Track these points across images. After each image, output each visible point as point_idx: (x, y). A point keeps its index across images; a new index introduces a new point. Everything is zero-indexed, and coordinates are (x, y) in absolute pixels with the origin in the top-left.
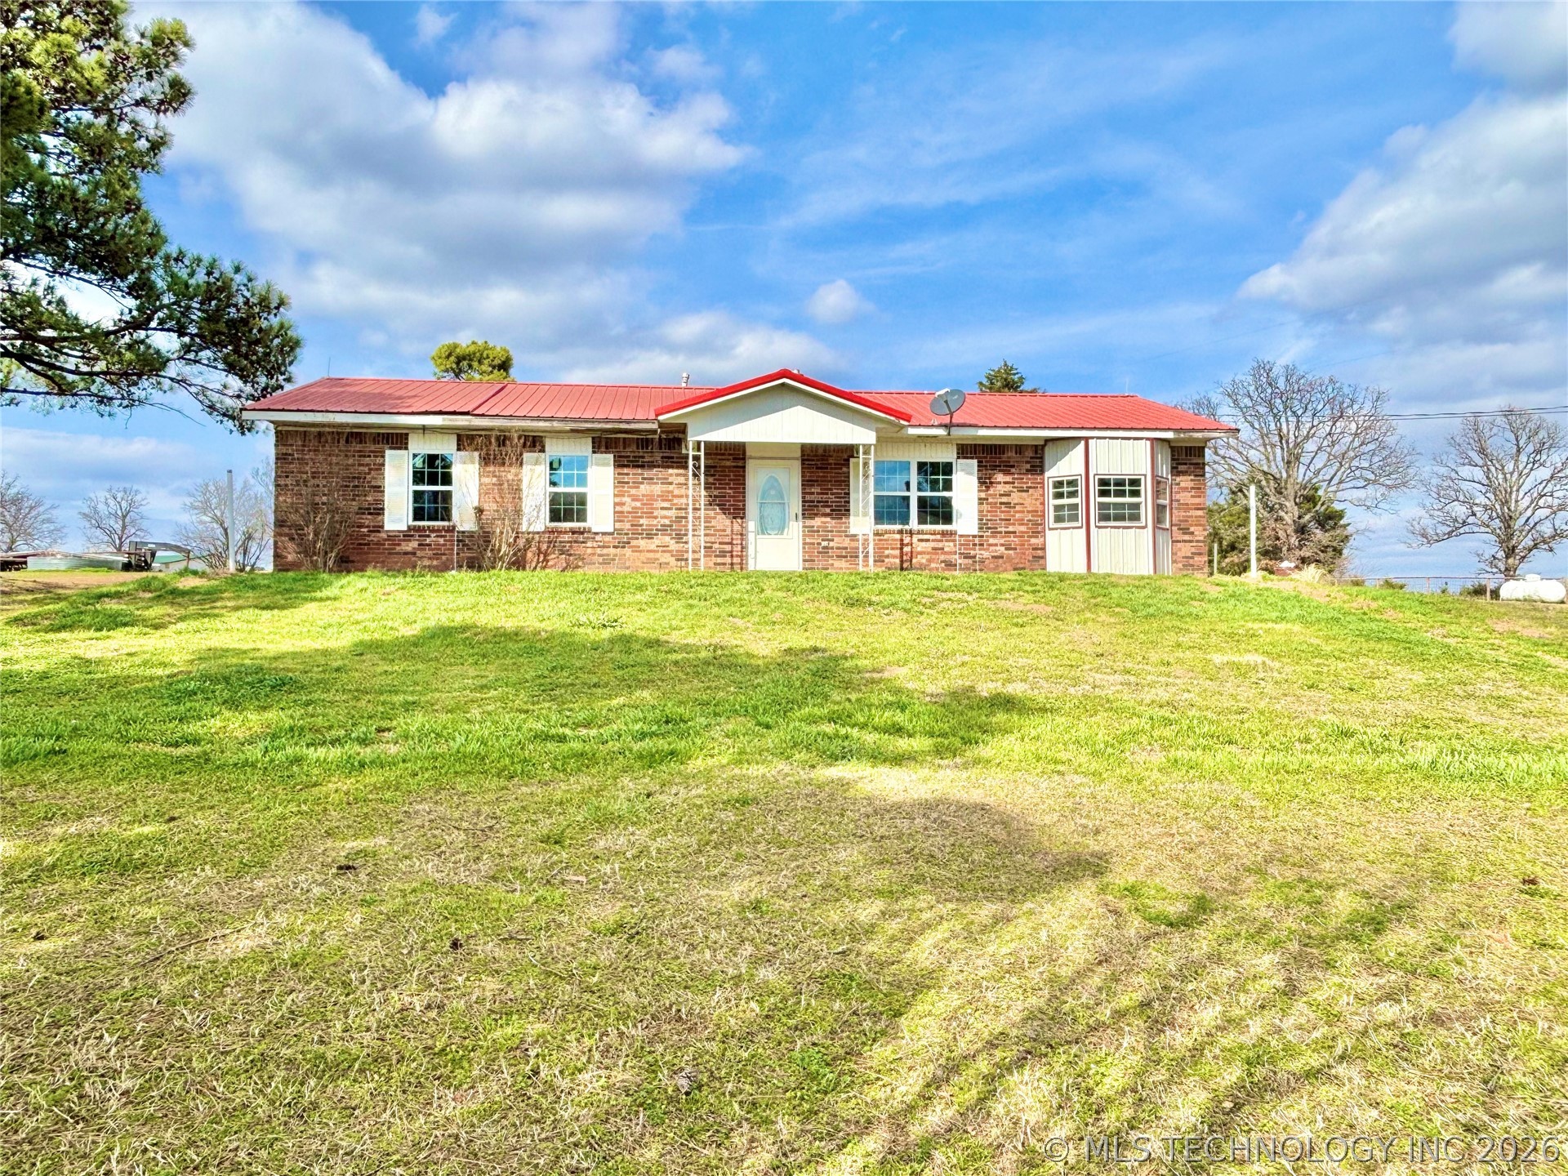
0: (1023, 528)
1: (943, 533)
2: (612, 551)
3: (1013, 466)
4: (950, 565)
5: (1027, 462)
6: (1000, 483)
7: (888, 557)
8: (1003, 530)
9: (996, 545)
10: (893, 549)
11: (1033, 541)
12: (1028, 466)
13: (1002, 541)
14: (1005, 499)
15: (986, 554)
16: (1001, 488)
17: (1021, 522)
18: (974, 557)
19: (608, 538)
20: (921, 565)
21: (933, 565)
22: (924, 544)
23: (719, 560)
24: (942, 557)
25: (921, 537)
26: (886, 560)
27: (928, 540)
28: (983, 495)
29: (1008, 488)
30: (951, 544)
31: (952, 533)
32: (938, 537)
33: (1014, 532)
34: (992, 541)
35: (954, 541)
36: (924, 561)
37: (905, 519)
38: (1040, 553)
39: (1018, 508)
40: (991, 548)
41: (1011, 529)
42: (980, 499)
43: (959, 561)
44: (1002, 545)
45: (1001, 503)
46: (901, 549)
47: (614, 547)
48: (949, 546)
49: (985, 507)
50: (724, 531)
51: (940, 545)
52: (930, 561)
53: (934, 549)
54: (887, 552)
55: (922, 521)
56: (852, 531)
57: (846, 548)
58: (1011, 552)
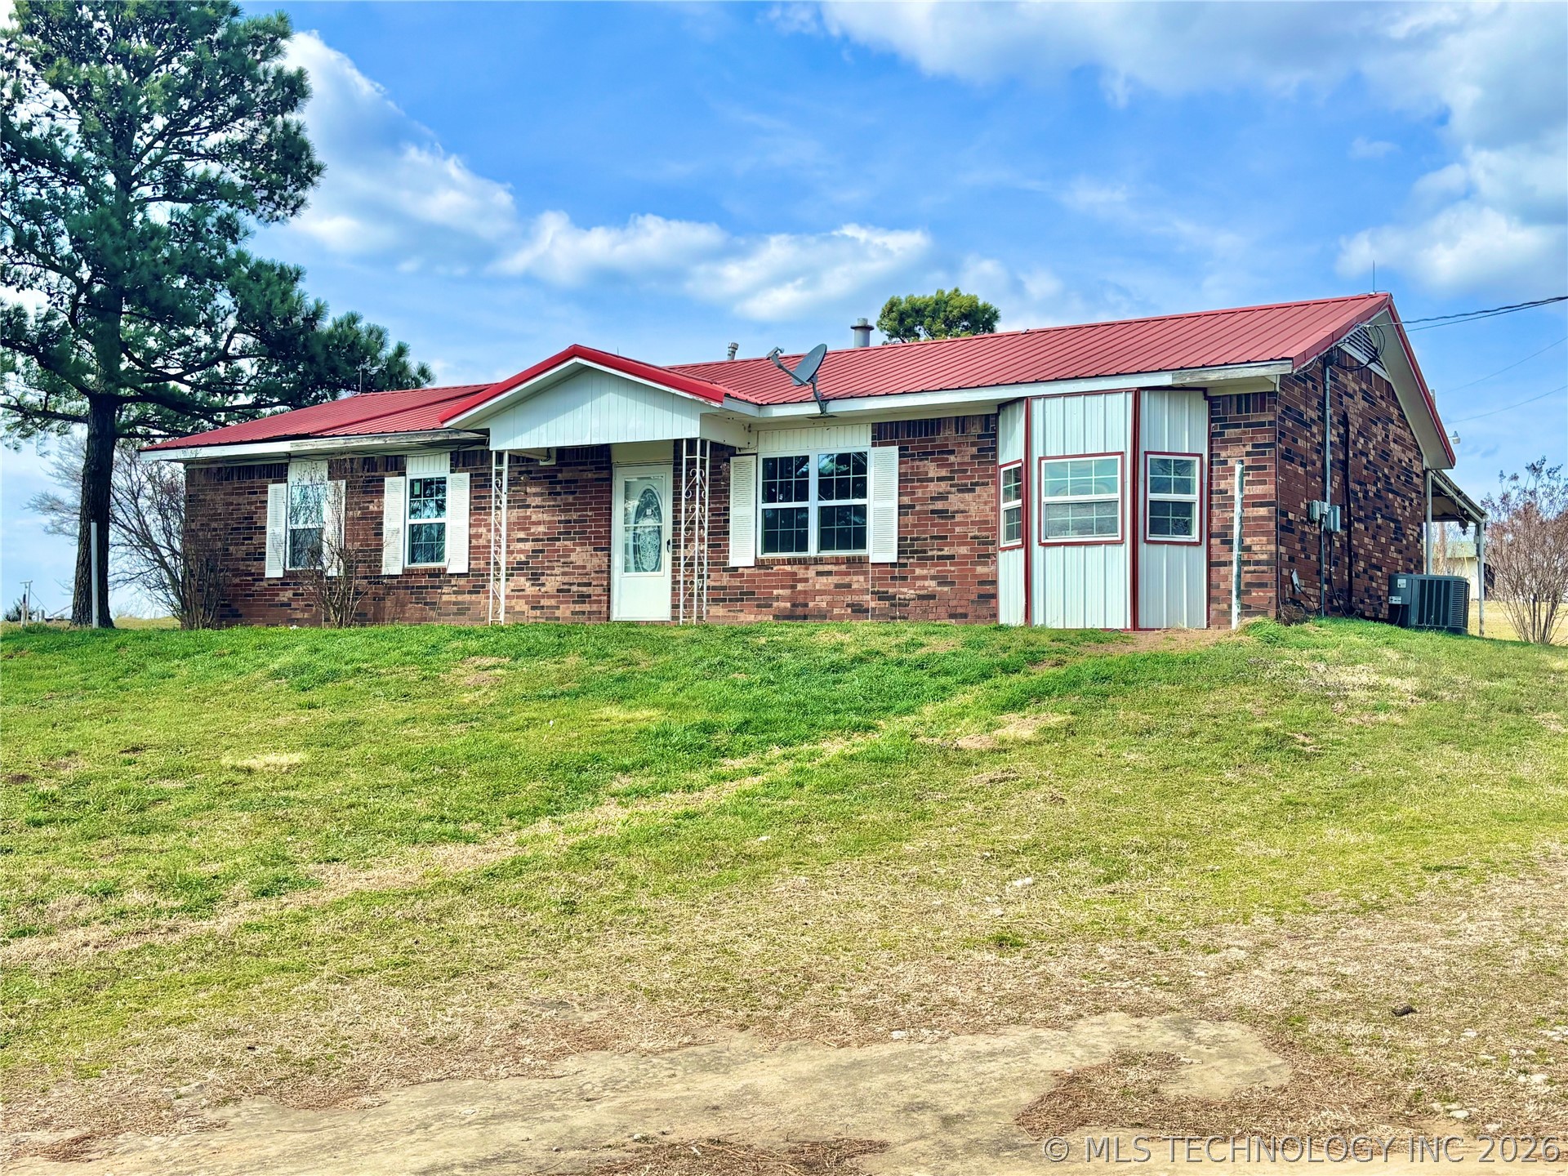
0: (964, 550)
1: (850, 561)
2: (467, 597)
3: (952, 452)
4: (859, 610)
5: (973, 444)
6: (932, 479)
7: (777, 598)
8: (935, 553)
9: (924, 578)
10: (783, 587)
11: (980, 569)
12: (974, 450)
13: (933, 572)
14: (939, 505)
15: (910, 593)
16: (934, 488)
17: (962, 540)
18: (894, 597)
19: (462, 581)
20: (819, 609)
21: (836, 611)
22: (823, 580)
23: (578, 607)
24: (848, 599)
25: (821, 568)
26: (775, 604)
27: (829, 573)
28: (906, 500)
29: (944, 486)
30: (862, 578)
31: (862, 561)
32: (843, 568)
33: (952, 557)
34: (918, 571)
35: (866, 573)
36: (824, 605)
37: (801, 542)
38: (989, 589)
39: (959, 518)
40: (919, 583)
41: (946, 551)
42: (900, 507)
43: (872, 604)
44: (933, 578)
45: (933, 512)
46: (793, 587)
47: (470, 592)
48: (858, 581)
49: (910, 519)
50: (584, 567)
51: (847, 579)
52: (831, 604)
53: (837, 586)
54: (775, 592)
55: (823, 544)
56: (732, 563)
57: (724, 588)
58: (946, 589)
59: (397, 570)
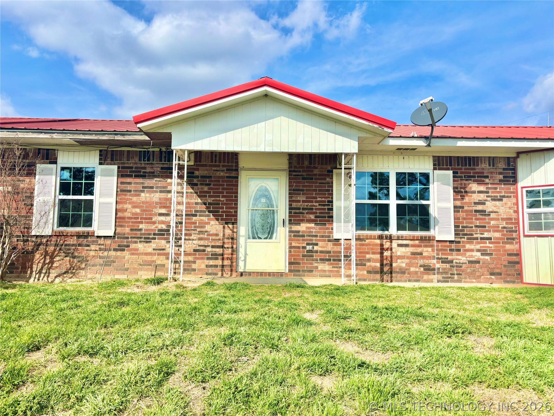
0: (498, 235)
1: (422, 239)
2: (112, 253)
3: (487, 177)
4: (428, 269)
5: (500, 173)
6: (474, 192)
7: (369, 260)
8: (479, 236)
9: (472, 250)
10: (374, 253)
11: (508, 247)
12: (501, 177)
13: (478, 247)
14: (480, 207)
15: (463, 259)
16: (476, 197)
17: (496, 229)
18: (451, 262)
19: (108, 242)
20: (401, 269)
21: (412, 269)
22: (403, 249)
23: (211, 262)
24: (421, 262)
25: (400, 242)
26: (368, 264)
27: (407, 246)
28: (458, 203)
29: (482, 197)
30: (430, 249)
31: (430, 239)
32: (417, 242)
33: (490, 239)
34: (468, 246)
35: (432, 246)
36: (404, 265)
37: (385, 225)
38: (514, 258)
39: (493, 215)
40: (468, 254)
41: (486, 235)
42: (455, 207)
43: (438, 266)
44: (478, 251)
45: (476, 211)
46: (382, 253)
47: (115, 250)
48: (427, 251)
49: (461, 215)
50: (217, 235)
51: (419, 250)
52: (409, 265)
53: (413, 254)
54: (368, 256)
55: (400, 227)
56: (336, 236)
57: (329, 252)
58: (487, 257)
59: (48, 231)
